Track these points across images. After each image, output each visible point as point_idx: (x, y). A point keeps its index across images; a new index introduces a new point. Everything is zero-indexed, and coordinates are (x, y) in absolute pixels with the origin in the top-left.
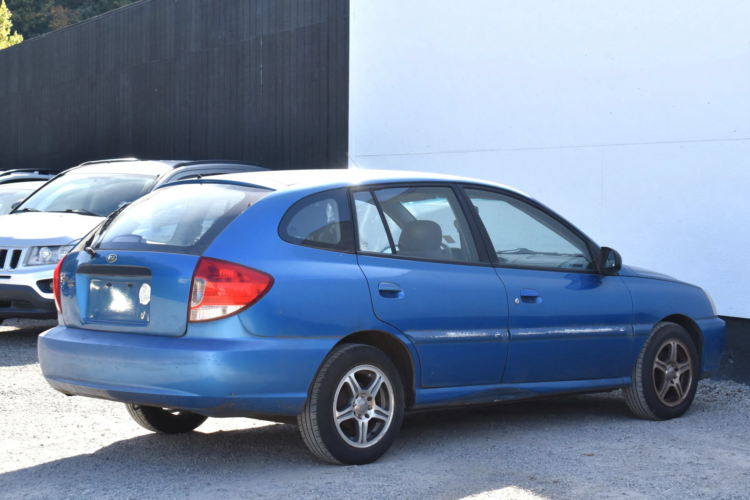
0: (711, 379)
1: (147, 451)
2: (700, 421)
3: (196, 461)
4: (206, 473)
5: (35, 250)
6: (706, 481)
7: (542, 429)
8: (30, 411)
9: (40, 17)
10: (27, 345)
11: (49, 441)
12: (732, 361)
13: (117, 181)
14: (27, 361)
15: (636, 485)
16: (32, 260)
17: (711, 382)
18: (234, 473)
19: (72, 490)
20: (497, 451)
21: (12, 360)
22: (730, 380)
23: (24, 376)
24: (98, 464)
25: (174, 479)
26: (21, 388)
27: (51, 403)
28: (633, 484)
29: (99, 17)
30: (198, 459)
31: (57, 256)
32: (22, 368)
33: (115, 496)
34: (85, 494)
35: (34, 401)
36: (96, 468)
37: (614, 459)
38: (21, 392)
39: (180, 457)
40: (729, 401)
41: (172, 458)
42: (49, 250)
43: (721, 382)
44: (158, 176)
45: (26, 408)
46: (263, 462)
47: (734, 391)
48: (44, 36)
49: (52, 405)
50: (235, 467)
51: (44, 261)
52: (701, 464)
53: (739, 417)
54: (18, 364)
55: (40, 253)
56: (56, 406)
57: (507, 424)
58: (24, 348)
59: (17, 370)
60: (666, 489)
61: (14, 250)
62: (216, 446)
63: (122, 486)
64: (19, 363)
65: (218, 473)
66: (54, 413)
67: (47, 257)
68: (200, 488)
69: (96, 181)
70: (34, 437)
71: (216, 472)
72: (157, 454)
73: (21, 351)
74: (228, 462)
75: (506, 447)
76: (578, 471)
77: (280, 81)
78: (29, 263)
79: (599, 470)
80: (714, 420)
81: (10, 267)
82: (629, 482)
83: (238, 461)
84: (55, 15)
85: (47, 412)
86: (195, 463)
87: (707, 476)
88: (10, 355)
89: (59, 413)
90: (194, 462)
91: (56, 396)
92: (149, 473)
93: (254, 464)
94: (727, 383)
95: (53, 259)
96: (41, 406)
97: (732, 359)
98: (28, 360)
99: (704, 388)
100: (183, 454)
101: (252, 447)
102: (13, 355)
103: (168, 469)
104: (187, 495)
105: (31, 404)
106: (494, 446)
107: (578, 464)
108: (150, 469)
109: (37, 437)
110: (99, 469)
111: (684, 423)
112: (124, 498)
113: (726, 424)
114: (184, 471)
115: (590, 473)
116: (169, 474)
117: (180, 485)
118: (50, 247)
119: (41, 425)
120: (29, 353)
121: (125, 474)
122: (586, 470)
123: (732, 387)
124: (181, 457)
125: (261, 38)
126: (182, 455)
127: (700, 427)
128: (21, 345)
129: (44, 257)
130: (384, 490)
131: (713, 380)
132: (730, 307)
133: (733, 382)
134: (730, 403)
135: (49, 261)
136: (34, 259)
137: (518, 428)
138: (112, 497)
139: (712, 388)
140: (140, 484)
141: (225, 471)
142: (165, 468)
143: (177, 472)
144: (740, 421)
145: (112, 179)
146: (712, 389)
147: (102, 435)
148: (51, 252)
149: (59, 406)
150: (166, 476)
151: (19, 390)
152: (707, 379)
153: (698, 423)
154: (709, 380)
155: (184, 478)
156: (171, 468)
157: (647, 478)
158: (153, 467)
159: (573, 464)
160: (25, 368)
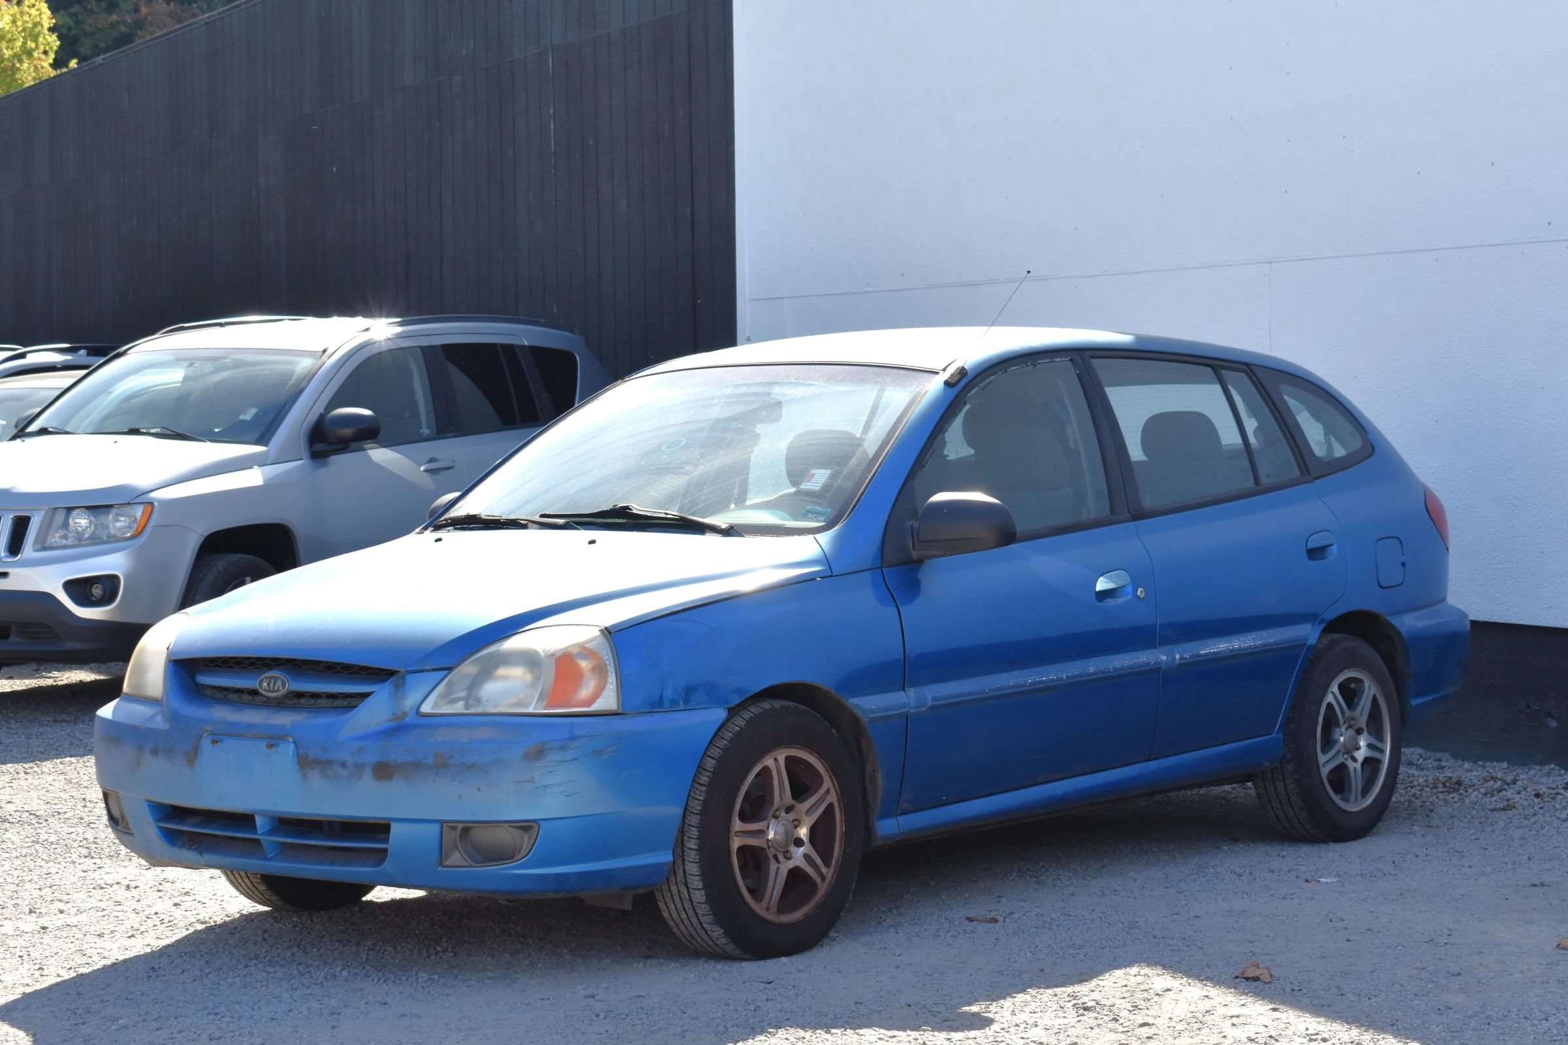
0: (1509, 764)
1: (266, 936)
2: (1471, 851)
3: (364, 956)
4: (382, 980)
5: (60, 517)
6: (1459, 978)
7: (1121, 874)
8: (32, 858)
9: (118, 23)
10: (48, 718)
11: (60, 920)
12: (1553, 724)
13: (237, 364)
14: (41, 752)
15: (1304, 991)
16: (54, 537)
17: (1508, 770)
18: (441, 979)
19: (90, 1022)
20: (1016, 923)
21: (11, 751)
22: (1550, 764)
23: (31, 784)
24: (156, 967)
25: (310, 994)
26: (21, 809)
27: (79, 839)
28: (1299, 989)
29: (214, 15)
30: (370, 952)
31: (108, 527)
32: (31, 768)
33: (180, 1032)
34: (116, 1030)
35: (43, 837)
36: (151, 974)
37: (1268, 936)
38: (19, 819)
39: (331, 949)
40: (1542, 808)
41: (315, 950)
42: (89, 516)
43: (1530, 769)
44: (324, 351)
45: (24, 851)
46: (507, 955)
47: (1555, 787)
48: (101, 62)
49: (81, 844)
50: (446, 966)
51: (79, 540)
52: (1455, 944)
53: (1559, 842)
54: (23, 758)
55: (71, 521)
56: (88, 846)
57: (1046, 867)
58: (41, 725)
59: (18, 773)
60: (1370, 999)
61: (15, 517)
62: (414, 923)
63: (199, 1011)
64: (25, 758)
65: (407, 980)
66: (83, 860)
67: (85, 530)
68: (363, 1012)
69: (191, 365)
70: (31, 912)
71: (404, 978)
72: (284, 942)
73: (34, 732)
74: (433, 957)
75: (1036, 915)
76: (1184, 962)
77: (591, 142)
78: (47, 544)
79: (1230, 960)
80: (1501, 850)
81: (8, 554)
82: (1291, 983)
83: (455, 954)
84: (149, 19)
85: (68, 859)
86: (364, 959)
87: (1462, 969)
88: (8, 741)
89: (94, 861)
90: (361, 958)
91: (92, 825)
92: (261, 982)
93: (489, 959)
94: (1544, 771)
95: (98, 532)
96: (57, 846)
97: (1554, 718)
98: (46, 750)
99: (1492, 783)
100: (340, 941)
101: (490, 924)
102: (15, 741)
103: (302, 974)
104: (334, 1027)
105: (38, 842)
106: (1011, 913)
107: (1186, 948)
108: (264, 974)
109: (38, 911)
110: (158, 976)
111: (1435, 857)
112: (199, 1035)
113: (1526, 857)
114: (336, 976)
115: (1208, 966)
116: (303, 985)
117: (322, 1006)
118: (89, 508)
119: (50, 887)
120: (50, 736)
121: (209, 986)
122: (1202, 960)
123: (1552, 779)
124: (334, 947)
125: (550, 51)
126: (337, 944)
127: (1467, 865)
128: (35, 719)
129: (80, 529)
130: (755, 1010)
131: (1514, 765)
132: (1546, 606)
133: (1557, 768)
134: (1542, 814)
135: (89, 538)
136: (57, 536)
137: (1070, 875)
138: (172, 1034)
139: (1508, 782)
140: (237, 1007)
141: (423, 975)
142: (295, 972)
143: (321, 979)
144: (1557, 851)
145: (227, 360)
146: (1508, 784)
147: (176, 905)
148: (93, 519)
149: (96, 846)
150: (295, 989)
151: (16, 815)
152: (1500, 764)
153: (1464, 857)
154: (1505, 765)
155: (333, 991)
156: (310, 972)
157: (1331, 975)
158: (272, 970)
159: (1175, 948)
160: (36, 769)
